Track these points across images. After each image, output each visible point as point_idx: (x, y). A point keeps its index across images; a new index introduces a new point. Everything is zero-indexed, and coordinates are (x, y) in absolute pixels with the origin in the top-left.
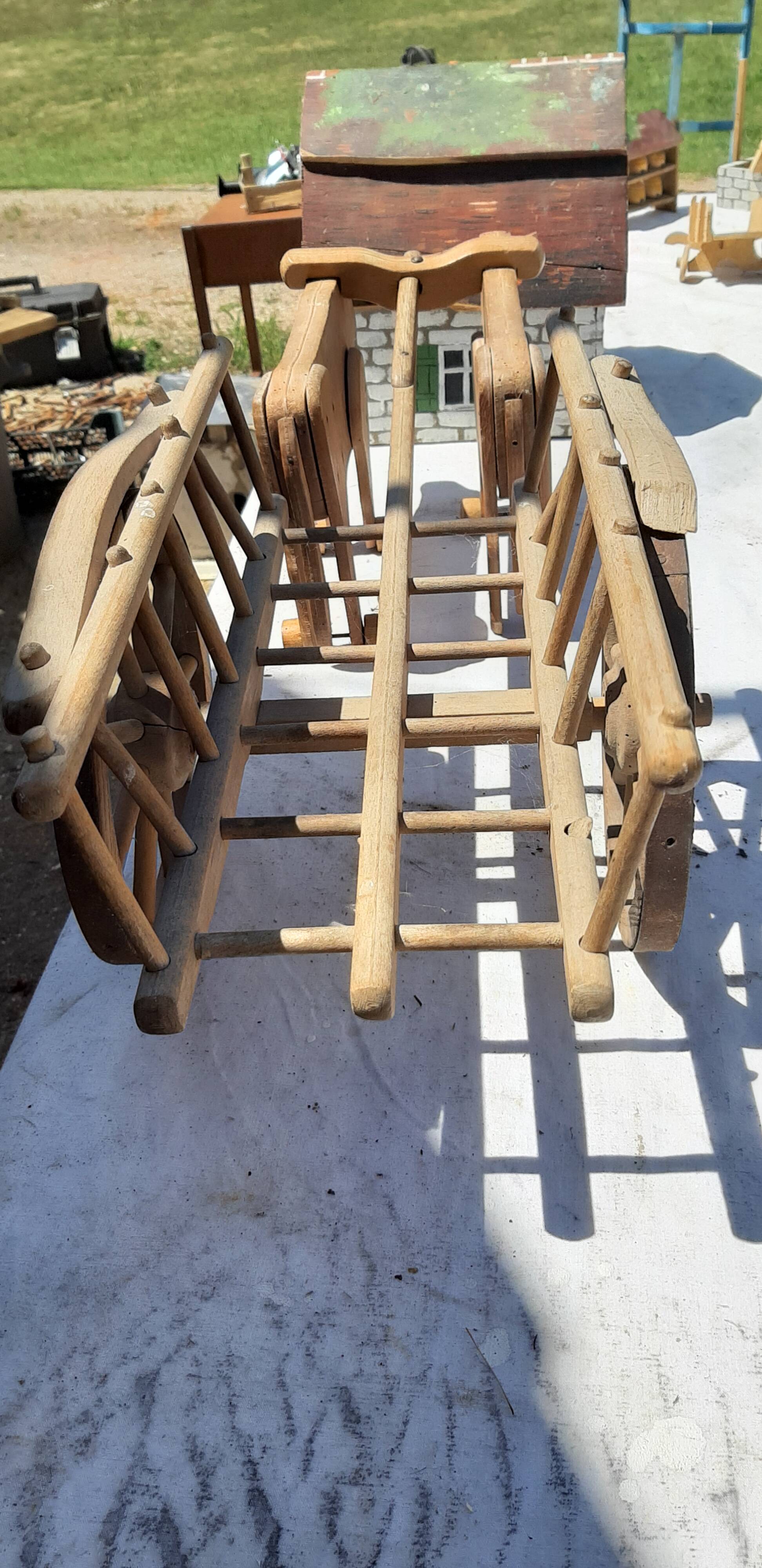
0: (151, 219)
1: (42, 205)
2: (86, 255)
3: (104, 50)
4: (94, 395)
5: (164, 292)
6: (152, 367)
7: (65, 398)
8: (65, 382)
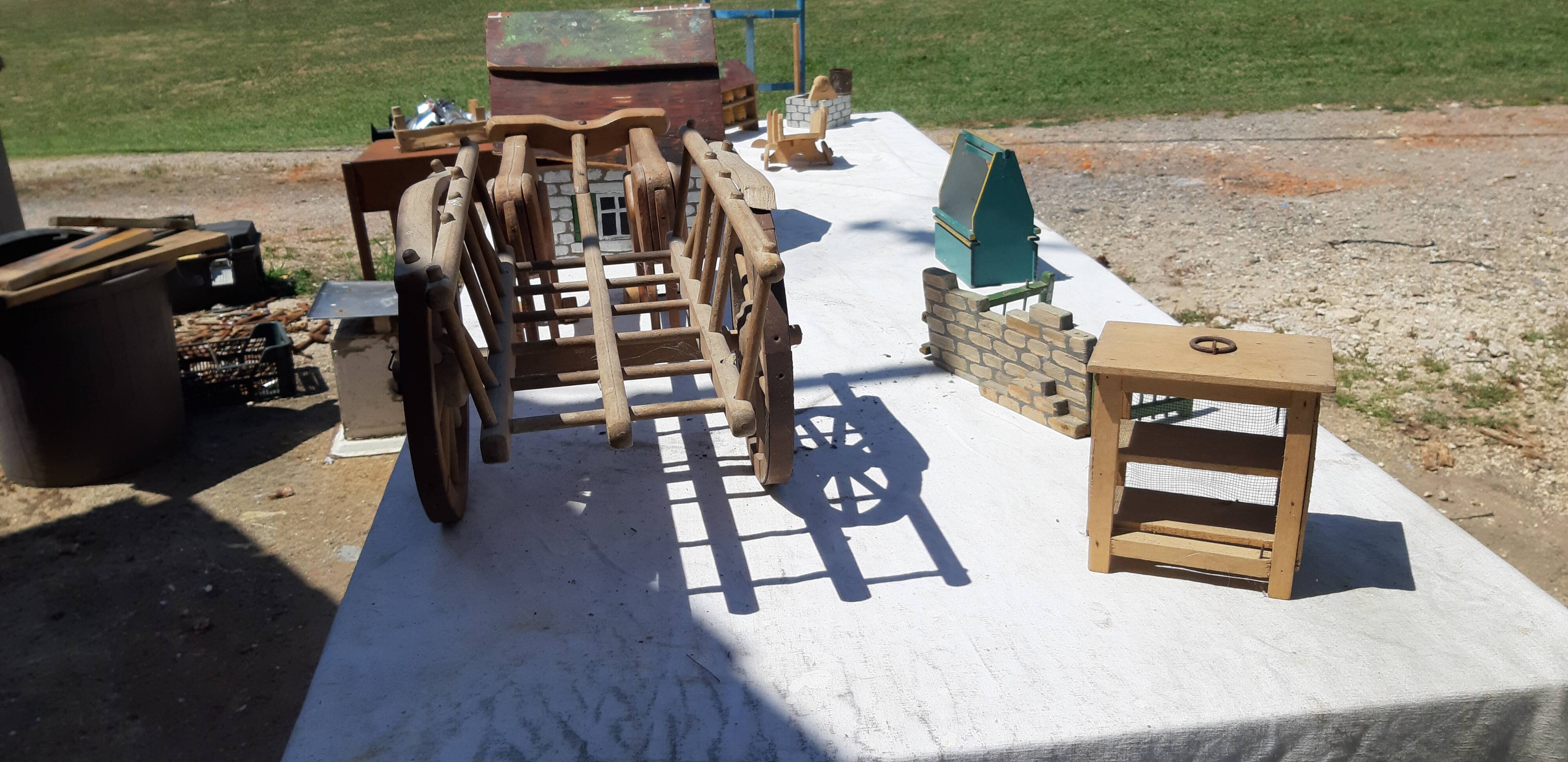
0: (293, 174)
1: (182, 165)
2: (230, 204)
3: (234, 39)
4: (250, 315)
5: (309, 232)
6: (304, 291)
7: (220, 318)
8: (219, 307)
